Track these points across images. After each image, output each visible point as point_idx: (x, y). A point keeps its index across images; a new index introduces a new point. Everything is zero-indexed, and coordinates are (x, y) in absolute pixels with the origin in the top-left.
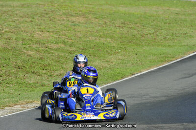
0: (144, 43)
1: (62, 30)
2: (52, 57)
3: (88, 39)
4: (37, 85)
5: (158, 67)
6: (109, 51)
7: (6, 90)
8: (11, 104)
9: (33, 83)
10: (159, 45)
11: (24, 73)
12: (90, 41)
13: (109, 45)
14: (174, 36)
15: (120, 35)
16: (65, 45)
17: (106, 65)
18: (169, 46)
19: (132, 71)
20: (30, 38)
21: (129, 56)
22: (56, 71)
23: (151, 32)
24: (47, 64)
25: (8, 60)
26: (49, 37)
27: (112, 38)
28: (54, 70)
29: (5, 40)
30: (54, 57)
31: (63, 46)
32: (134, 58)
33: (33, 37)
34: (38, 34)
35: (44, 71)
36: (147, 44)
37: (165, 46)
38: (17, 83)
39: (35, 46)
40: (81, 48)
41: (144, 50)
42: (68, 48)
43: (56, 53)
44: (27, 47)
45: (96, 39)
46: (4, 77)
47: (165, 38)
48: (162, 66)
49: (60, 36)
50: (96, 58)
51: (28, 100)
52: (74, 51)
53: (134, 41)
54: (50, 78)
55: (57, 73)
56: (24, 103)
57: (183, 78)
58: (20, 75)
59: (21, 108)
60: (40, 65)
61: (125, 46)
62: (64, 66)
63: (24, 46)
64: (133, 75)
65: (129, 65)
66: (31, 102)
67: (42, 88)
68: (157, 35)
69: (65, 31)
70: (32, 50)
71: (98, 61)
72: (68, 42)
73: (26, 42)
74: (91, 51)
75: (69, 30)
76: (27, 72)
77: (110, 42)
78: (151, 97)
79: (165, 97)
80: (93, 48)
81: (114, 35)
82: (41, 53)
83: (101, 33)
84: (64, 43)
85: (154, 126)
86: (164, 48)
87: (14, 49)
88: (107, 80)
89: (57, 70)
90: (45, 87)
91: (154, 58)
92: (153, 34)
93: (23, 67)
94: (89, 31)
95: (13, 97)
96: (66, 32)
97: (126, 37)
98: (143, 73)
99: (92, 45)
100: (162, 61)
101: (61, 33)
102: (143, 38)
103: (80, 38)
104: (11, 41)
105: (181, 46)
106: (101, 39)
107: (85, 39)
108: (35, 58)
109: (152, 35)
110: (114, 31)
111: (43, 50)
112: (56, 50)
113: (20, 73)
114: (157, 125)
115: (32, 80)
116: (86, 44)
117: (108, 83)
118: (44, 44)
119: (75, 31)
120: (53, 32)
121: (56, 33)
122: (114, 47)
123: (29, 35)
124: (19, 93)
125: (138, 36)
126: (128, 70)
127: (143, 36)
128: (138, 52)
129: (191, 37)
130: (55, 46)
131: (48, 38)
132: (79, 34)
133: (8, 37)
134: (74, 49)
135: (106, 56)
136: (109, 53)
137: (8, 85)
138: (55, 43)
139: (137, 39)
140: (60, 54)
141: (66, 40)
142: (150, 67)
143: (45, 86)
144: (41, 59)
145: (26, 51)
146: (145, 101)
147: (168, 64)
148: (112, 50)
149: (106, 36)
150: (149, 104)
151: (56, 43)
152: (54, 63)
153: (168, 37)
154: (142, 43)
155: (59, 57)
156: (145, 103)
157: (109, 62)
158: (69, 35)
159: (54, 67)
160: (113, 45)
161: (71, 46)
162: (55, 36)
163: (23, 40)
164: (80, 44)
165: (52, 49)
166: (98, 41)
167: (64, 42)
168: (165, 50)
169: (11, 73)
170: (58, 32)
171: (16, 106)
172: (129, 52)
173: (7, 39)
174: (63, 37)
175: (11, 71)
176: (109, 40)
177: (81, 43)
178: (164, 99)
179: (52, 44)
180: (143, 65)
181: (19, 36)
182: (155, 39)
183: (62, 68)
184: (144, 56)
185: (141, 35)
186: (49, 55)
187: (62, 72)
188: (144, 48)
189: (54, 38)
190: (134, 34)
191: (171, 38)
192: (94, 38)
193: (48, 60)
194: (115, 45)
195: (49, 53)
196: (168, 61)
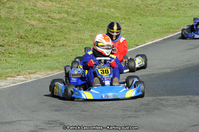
0: (148, 13)
2: (55, 27)
3: (91, 9)
4: (40, 55)
5: (163, 38)
7: (9, 60)
8: (13, 74)
9: (36, 53)
10: (164, 16)
11: (27, 43)
12: (93, 11)
13: (113, 15)
14: (179, 6)
15: (123, 5)
16: (68, 15)
18: (174, 16)
19: (137, 42)
20: (33, 7)
21: (133, 27)
23: (156, 2)
24: (50, 34)
25: (10, 30)
26: (52, 6)
27: (116, 8)
28: (57, 41)
29: (7, 9)
31: (66, 15)
32: (138, 29)
33: (35, 6)
34: (40, 3)
35: (47, 41)
36: (151, 15)
37: (170, 17)
38: (19, 53)
39: (38, 15)
40: (85, 18)
41: (148, 20)
42: (71, 18)
43: (59, 23)
44: (30, 17)
45: (99, 9)
46: (7, 47)
47: (170, 8)
48: (166, 37)
49: (63, 6)
50: (99, 28)
51: (30, 71)
52: (78, 21)
53: (138, 11)
54: (53, 49)
55: (60, 43)
56: (27, 73)
57: (188, 49)
58: (23, 45)
59: (23, 79)
60: (43, 35)
61: (129, 16)
62: (67, 36)
63: (27, 16)
64: (137, 46)
65: (133, 35)
66: (34, 73)
67: (45, 58)
68: (162, 6)
70: (34, 20)
72: (71, 12)
73: (28, 12)
74: (94, 22)
76: (30, 43)
77: (113, 12)
78: (156, 69)
80: (96, 19)
81: (118, 5)
82: (44, 23)
83: (104, 3)
84: (67, 13)
85: (159, 98)
86: (169, 19)
87: (17, 18)
89: (60, 40)
90: (48, 58)
91: (159, 29)
92: (158, 4)
93: (25, 37)
95: (15, 68)
96: (69, 2)
97: (129, 7)
98: (147, 44)
99: (95, 15)
100: (166, 32)
101: (64, 2)
102: (148, 8)
103: (83, 8)
104: (13, 10)
105: (186, 17)
106: (105, 9)
107: (88, 9)
108: (38, 28)
109: (156, 5)
110: (118, 1)
111: (45, 20)
112: (59, 20)
113: (22, 43)
114: (162, 97)
115: (35, 50)
116: (90, 15)
118: (47, 14)
120: (56, 1)
121: (59, 2)
122: (118, 17)
123: (32, 4)
124: (22, 63)
125: (142, 6)
126: (133, 41)
128: (142, 22)
129: (196, 7)
130: (58, 16)
131: (51, 8)
132: (82, 3)
133: (11, 6)
134: (77, 19)
137: (10, 55)
138: (58, 13)
139: (141, 9)
140: (63, 25)
141: (69, 10)
142: (155, 38)
143: (48, 56)
144: (44, 29)
145: (28, 21)
146: (149, 73)
147: (173, 35)
149: (109, 6)
150: (153, 76)
151: (59, 13)
152: (57, 33)
153: (173, 7)
154: (146, 13)
155: (62, 27)
156: (150, 75)
158: (71, 4)
159: (57, 38)
160: (116, 16)
161: (74, 16)
162: (58, 6)
163: (26, 9)
165: (55, 19)
166: (101, 11)
167: (67, 11)
168: (169, 21)
169: (13, 43)
170: (61, 1)
171: (19, 77)
172: (133, 22)
173: (9, 8)
174: (66, 6)
175: (13, 41)
176: (113, 10)
177: (84, 13)
178: (168, 70)
179: (55, 14)
180: (148, 36)
181: (21, 5)
182: (160, 9)
183: (65, 38)
184: (148, 27)
185: (145, 5)
186: (51, 25)
187: (65, 42)
188: (149, 19)
189: (57, 8)
190: (138, 4)
191: (176, 9)
192: (97, 8)
193: (51, 30)
194: (118, 15)
195: (52, 23)
196: (173, 32)
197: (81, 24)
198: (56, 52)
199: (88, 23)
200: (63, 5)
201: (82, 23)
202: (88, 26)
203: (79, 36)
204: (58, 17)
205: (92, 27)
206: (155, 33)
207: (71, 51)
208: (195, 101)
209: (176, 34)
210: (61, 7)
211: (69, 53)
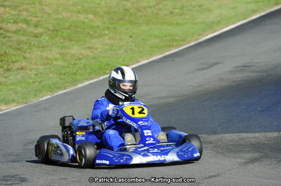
0: (141, 21)
1: (23, 4)
2: (10, 43)
3: (60, 17)
5: (163, 55)
6: (91, 33)
10: (163, 23)
12: (63, 18)
13: (91, 24)
14: (185, 9)
15: (106, 10)
16: (28, 25)
17: (88, 52)
18: (177, 24)
19: (126, 62)
21: (121, 39)
22: (16, 64)
23: (151, 4)
24: (3, 53)
26: (4, 14)
27: (95, 13)
28: (13, 62)
30: (11, 43)
31: (24, 26)
32: (128, 43)
36: (146, 22)
37: (172, 24)
40: (51, 28)
42: (32, 29)
43: (15, 37)
45: (72, 16)
47: (172, 13)
48: (167, 53)
49: (20, 13)
50: (72, 43)
52: (41, 34)
53: (127, 18)
54: (7, 74)
57: (199, 70)
61: (115, 25)
62: (27, 55)
65: (121, 52)
68: (160, 9)
69: (27, 4)
71: (75, 47)
72: (31, 20)
74: (65, 34)
75: (32, 4)
77: (92, 21)
79: (174, 97)
80: (68, 29)
83: (79, 7)
84: (26, 21)
88: (90, 74)
89: (17, 61)
91: (157, 42)
92: (154, 7)
94: (61, 4)
96: (29, 7)
97: (114, 13)
98: (141, 63)
99: (66, 24)
100: (168, 46)
102: (140, 14)
103: (49, 14)
105: (194, 24)
106: (79, 15)
107: (56, 17)
109: (152, 9)
110: (99, 4)
112: (16, 32)
117: (91, 79)
119: (42, 5)
120: (9, 6)
121: (15, 7)
122: (98, 26)
125: (133, 11)
126: (120, 60)
127: (139, 11)
128: (134, 33)
129: (209, 10)
130: (13, 27)
131: (3, 16)
132: (47, 8)
134: (40, 30)
135: (88, 39)
136: (91, 36)
138: (13, 23)
139: (131, 15)
140: (21, 39)
141: (29, 18)
142: (151, 55)
147: (177, 50)
148: (95, 32)
149: (86, 11)
151: (15, 22)
152: (11, 51)
153: (176, 11)
154: (138, 20)
155: (19, 43)
157: (92, 48)
158: (31, 10)
159: (13, 58)
160: (96, 25)
161: (36, 26)
162: (13, 12)
164: (49, 23)
165: (9, 31)
166: (75, 19)
168: (171, 30)
170: (17, 6)
172: (121, 34)
174: (25, 13)
176: (91, 16)
177: (51, 21)
178: (172, 100)
179: (9, 24)
180: (141, 52)
182: (157, 14)
183: (25, 58)
184: (142, 39)
185: (137, 9)
186: (4, 41)
187: (24, 64)
188: (141, 28)
189: (12, 15)
190: (127, 8)
191: (180, 13)
192: (69, 15)
193: (4, 48)
194: (99, 24)
195: (5, 37)
196: (177, 46)
197: (47, 38)
198: (11, 78)
199: (56, 36)
200: (20, 11)
201: (48, 35)
202: (57, 40)
203: (45, 55)
204: (14, 29)
205: (62, 41)
206: (151, 47)
207: (33, 76)
208: (211, 143)
209: (181, 48)
210: (18, 14)
211: (31, 78)
